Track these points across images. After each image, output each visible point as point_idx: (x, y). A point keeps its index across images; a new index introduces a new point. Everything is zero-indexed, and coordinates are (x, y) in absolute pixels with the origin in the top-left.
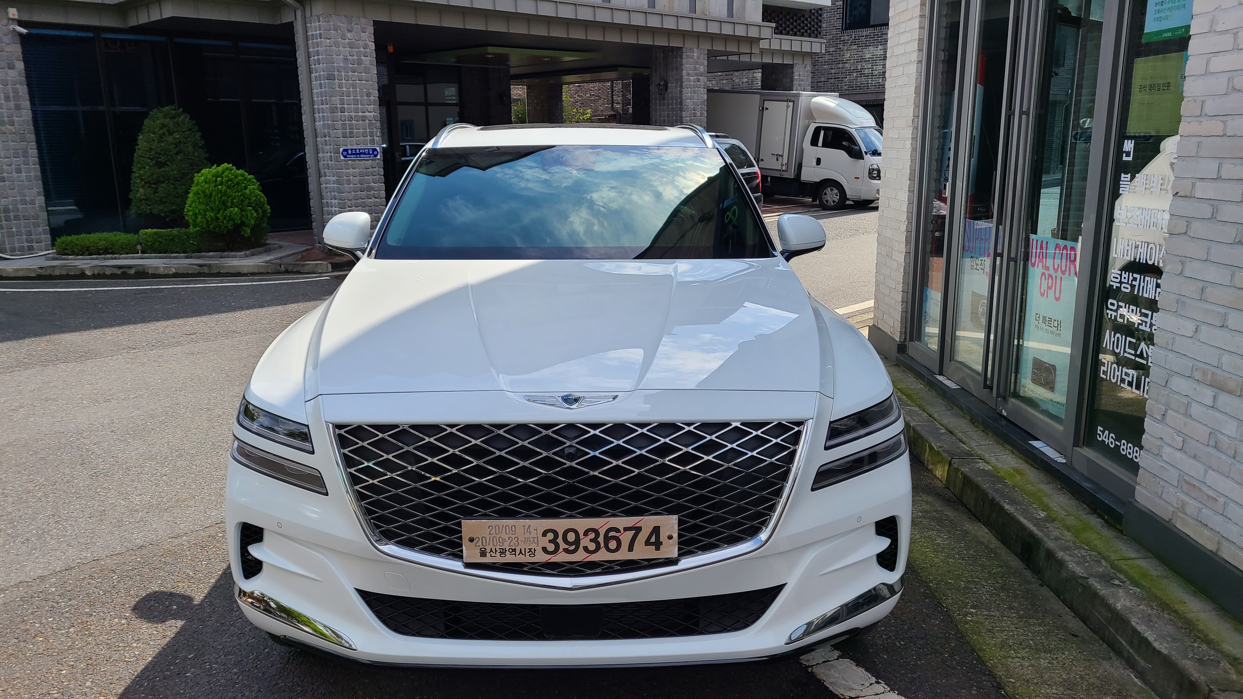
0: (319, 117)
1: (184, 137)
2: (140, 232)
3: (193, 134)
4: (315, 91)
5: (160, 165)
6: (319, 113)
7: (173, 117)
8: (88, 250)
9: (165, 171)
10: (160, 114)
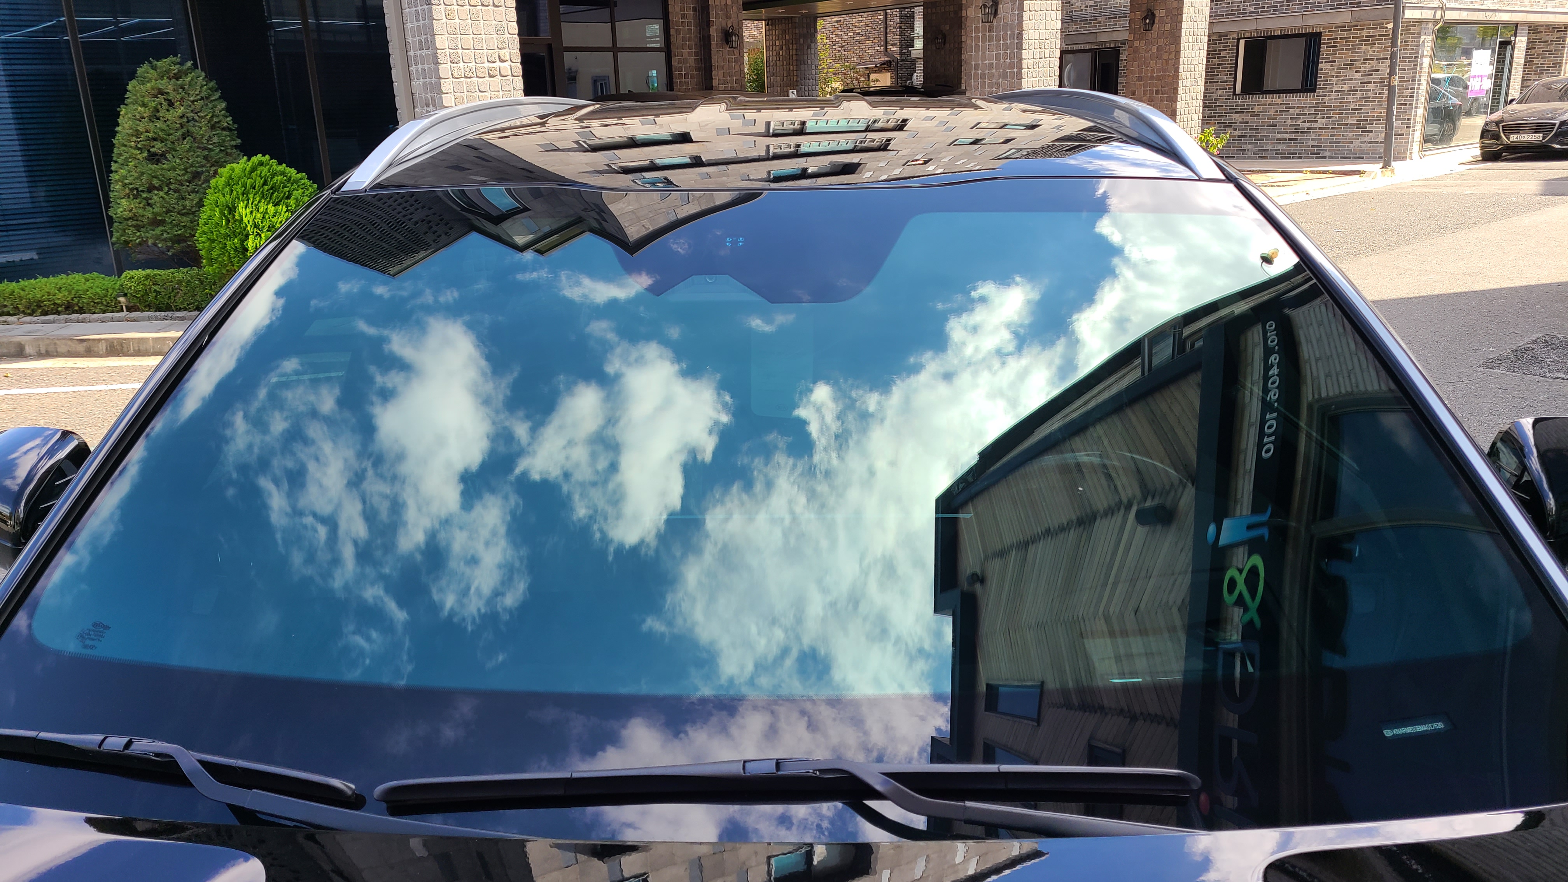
0: (417, 70)
1: (192, 111)
2: (123, 275)
3: (210, 105)
4: (408, 26)
5: (154, 158)
6: (416, 64)
7: (177, 77)
8: (39, 306)
9: (162, 169)
10: (152, 71)
